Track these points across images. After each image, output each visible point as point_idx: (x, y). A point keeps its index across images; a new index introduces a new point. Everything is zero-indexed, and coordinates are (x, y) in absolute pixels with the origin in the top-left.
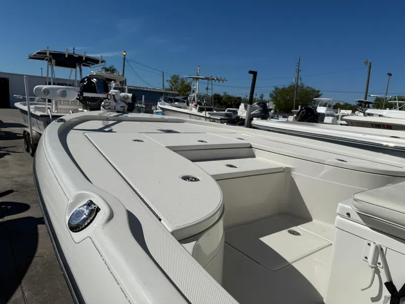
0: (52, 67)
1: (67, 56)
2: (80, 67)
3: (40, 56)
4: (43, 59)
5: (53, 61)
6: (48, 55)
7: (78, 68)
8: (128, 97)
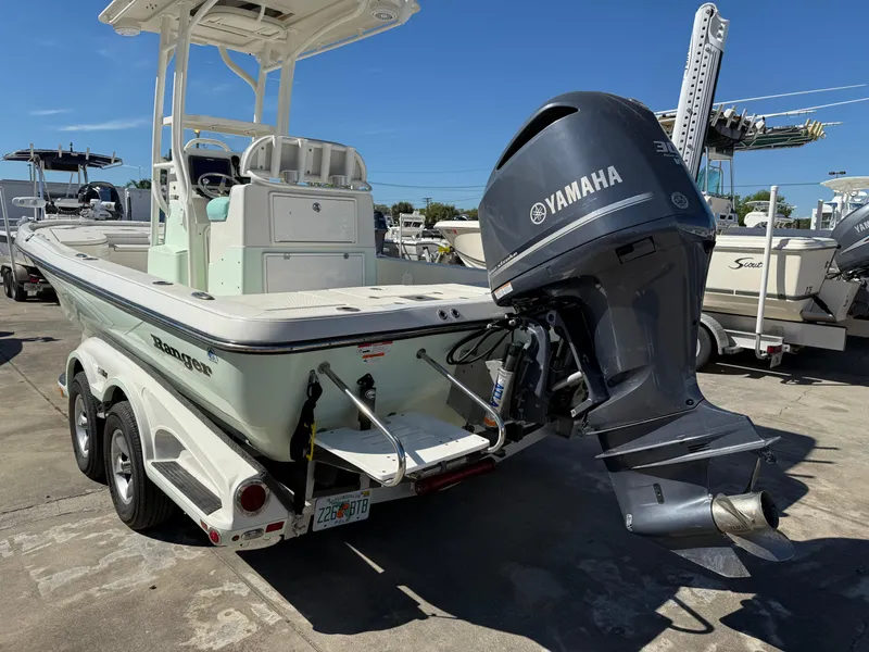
0: (41, 173)
1: (60, 156)
2: (84, 169)
3: (23, 156)
4: (27, 160)
5: (42, 163)
6: (32, 154)
7: (81, 171)
8: (111, 206)
